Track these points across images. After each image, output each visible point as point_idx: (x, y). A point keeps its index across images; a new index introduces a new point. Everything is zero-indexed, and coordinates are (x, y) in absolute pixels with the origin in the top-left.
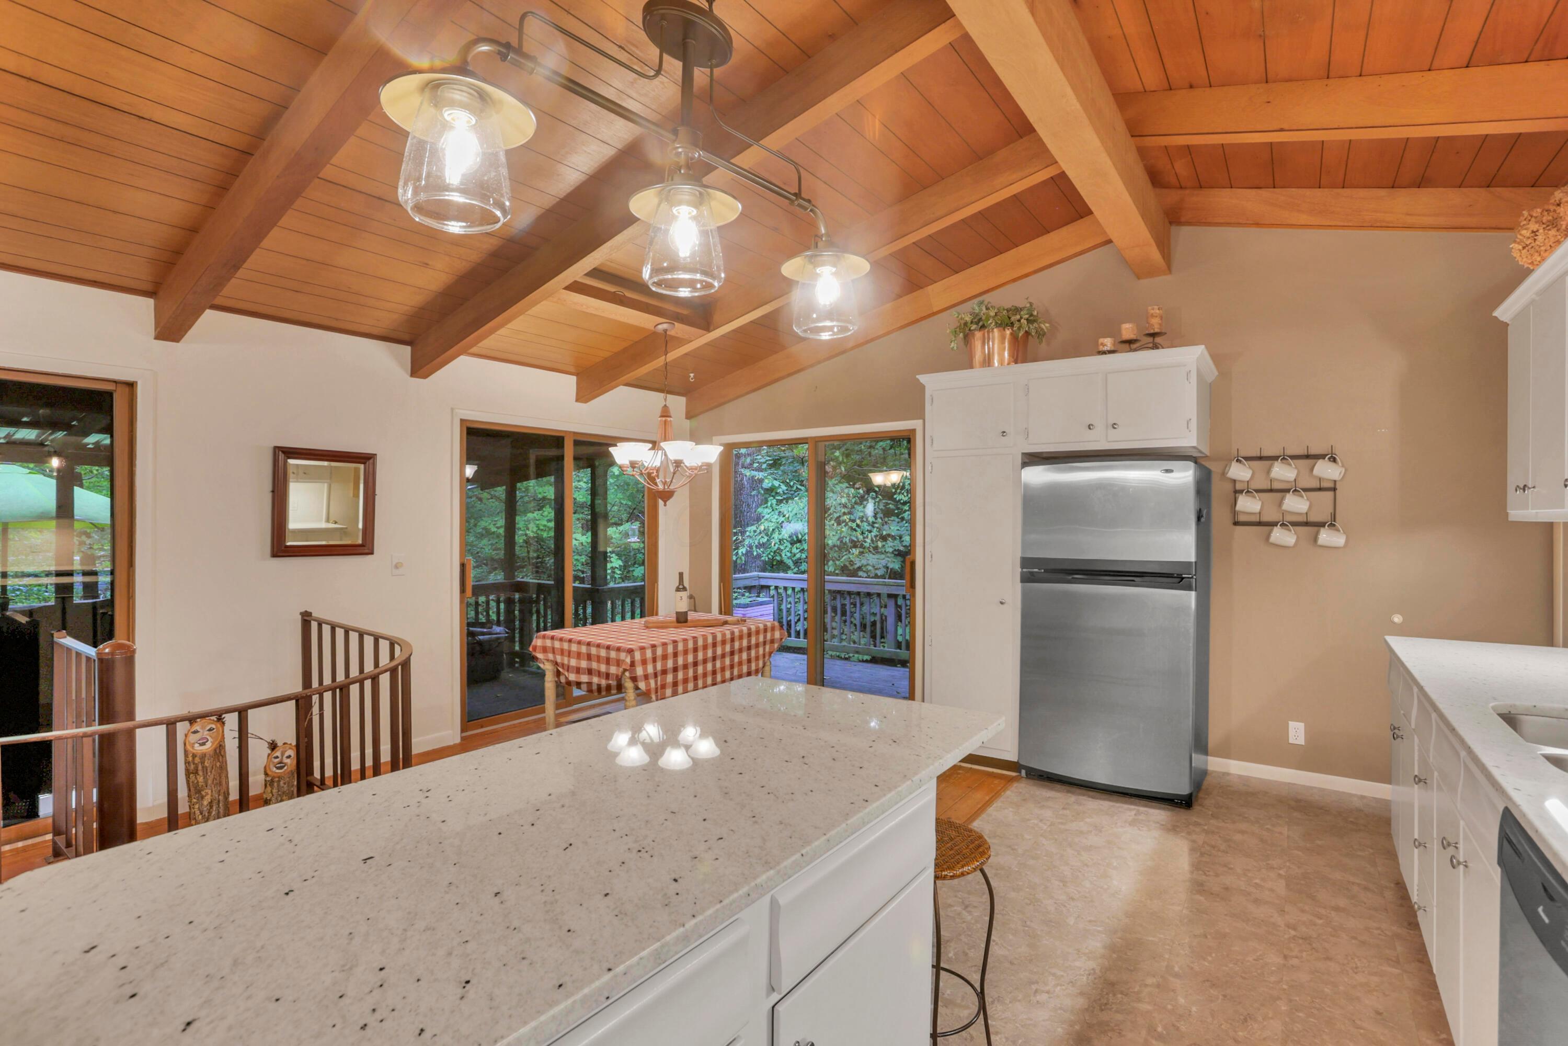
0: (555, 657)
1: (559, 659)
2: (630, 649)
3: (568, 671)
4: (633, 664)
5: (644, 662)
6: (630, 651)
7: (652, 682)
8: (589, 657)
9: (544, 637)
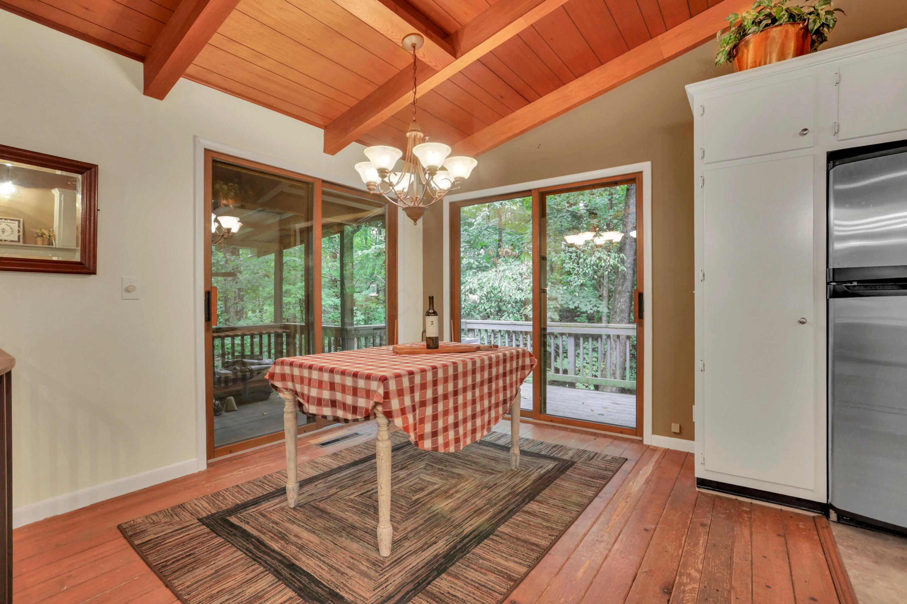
0: (294, 386)
1: (298, 388)
2: (383, 376)
3: (308, 402)
4: (386, 395)
5: (400, 393)
6: (384, 380)
7: (410, 417)
8: (332, 386)
9: (282, 363)
